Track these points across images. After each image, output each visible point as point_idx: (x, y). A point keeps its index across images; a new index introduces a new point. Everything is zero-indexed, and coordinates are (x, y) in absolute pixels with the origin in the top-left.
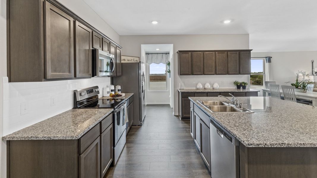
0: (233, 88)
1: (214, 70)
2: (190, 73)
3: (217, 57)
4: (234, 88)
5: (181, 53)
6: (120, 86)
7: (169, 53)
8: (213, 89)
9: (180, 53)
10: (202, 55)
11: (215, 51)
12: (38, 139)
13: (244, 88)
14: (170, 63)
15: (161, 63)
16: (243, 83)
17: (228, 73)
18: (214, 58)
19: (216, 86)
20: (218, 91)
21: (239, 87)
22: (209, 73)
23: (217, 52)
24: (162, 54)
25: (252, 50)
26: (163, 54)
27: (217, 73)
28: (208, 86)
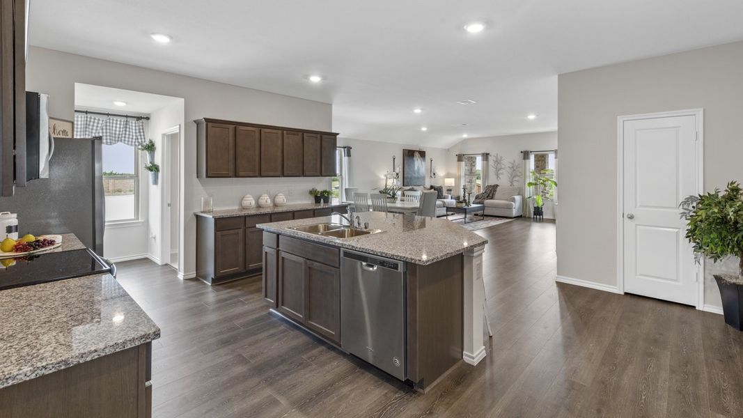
0: (307, 202)
1: (280, 168)
2: (231, 174)
3: (286, 140)
4: (310, 202)
5: (210, 124)
6: (15, 215)
7: (148, 118)
8: (275, 205)
9: (207, 125)
10: (257, 135)
11: (283, 129)
12: (11, 382)
13: (327, 200)
14: (153, 145)
15: (120, 143)
16: (325, 192)
17: (303, 174)
18: (280, 142)
19: (282, 200)
20: (284, 209)
21: (317, 200)
22: (272, 174)
23: (285, 132)
24: (125, 119)
25: (338, 134)
26: (127, 116)
27: (286, 173)
28: (266, 200)
